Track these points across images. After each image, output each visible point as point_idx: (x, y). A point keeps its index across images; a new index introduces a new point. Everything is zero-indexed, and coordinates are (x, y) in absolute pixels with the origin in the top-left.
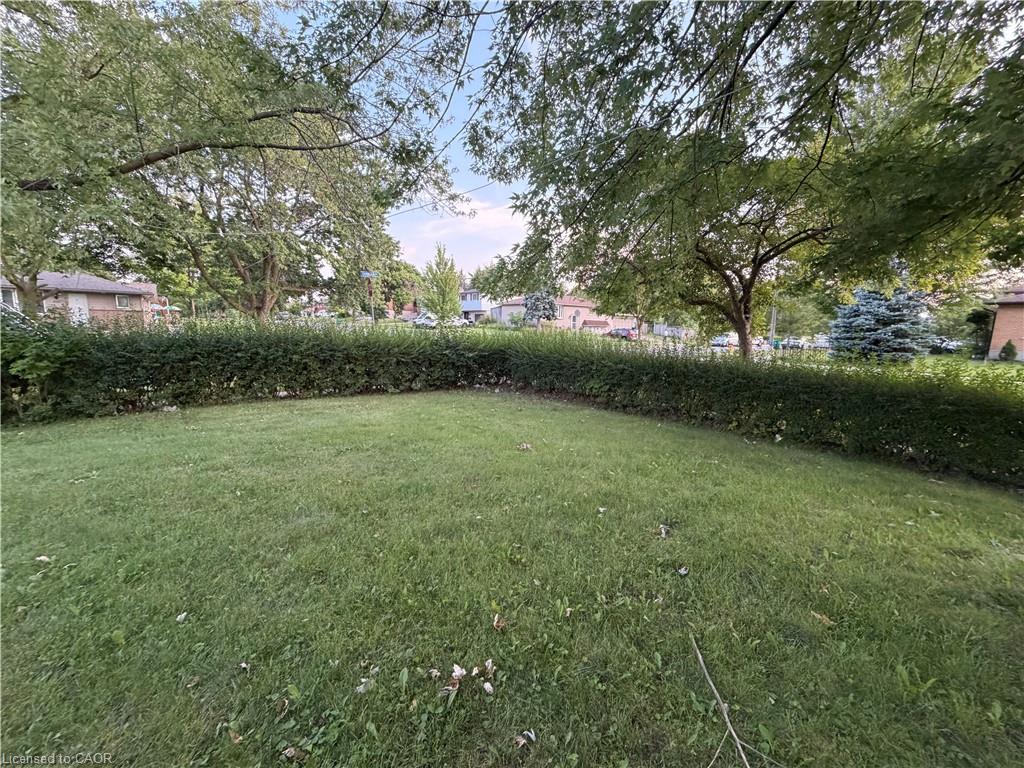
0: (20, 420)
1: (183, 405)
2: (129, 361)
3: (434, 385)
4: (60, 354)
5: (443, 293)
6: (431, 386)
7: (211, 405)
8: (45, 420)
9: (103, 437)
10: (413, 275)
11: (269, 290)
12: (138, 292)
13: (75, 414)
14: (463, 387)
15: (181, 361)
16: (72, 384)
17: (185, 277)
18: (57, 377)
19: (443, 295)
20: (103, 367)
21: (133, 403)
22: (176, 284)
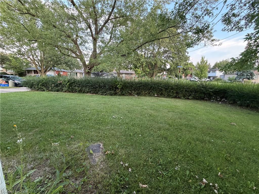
0: (117, 95)
1: (138, 95)
2: (131, 86)
3: (196, 98)
4: (123, 84)
5: (202, 71)
6: (195, 98)
7: (143, 96)
8: (120, 95)
9: (127, 99)
10: (192, 66)
11: (155, 72)
12: (132, 73)
13: (123, 95)
14: (206, 100)
15: (139, 87)
16: (124, 89)
17: (139, 70)
18: (122, 88)
19: (202, 72)
20: (128, 87)
21: (131, 94)
22: (138, 71)
